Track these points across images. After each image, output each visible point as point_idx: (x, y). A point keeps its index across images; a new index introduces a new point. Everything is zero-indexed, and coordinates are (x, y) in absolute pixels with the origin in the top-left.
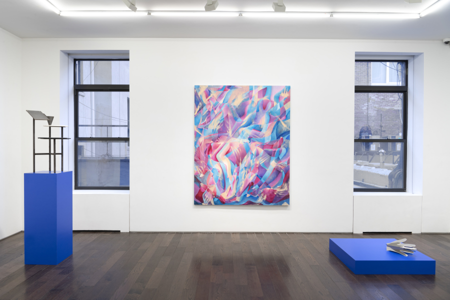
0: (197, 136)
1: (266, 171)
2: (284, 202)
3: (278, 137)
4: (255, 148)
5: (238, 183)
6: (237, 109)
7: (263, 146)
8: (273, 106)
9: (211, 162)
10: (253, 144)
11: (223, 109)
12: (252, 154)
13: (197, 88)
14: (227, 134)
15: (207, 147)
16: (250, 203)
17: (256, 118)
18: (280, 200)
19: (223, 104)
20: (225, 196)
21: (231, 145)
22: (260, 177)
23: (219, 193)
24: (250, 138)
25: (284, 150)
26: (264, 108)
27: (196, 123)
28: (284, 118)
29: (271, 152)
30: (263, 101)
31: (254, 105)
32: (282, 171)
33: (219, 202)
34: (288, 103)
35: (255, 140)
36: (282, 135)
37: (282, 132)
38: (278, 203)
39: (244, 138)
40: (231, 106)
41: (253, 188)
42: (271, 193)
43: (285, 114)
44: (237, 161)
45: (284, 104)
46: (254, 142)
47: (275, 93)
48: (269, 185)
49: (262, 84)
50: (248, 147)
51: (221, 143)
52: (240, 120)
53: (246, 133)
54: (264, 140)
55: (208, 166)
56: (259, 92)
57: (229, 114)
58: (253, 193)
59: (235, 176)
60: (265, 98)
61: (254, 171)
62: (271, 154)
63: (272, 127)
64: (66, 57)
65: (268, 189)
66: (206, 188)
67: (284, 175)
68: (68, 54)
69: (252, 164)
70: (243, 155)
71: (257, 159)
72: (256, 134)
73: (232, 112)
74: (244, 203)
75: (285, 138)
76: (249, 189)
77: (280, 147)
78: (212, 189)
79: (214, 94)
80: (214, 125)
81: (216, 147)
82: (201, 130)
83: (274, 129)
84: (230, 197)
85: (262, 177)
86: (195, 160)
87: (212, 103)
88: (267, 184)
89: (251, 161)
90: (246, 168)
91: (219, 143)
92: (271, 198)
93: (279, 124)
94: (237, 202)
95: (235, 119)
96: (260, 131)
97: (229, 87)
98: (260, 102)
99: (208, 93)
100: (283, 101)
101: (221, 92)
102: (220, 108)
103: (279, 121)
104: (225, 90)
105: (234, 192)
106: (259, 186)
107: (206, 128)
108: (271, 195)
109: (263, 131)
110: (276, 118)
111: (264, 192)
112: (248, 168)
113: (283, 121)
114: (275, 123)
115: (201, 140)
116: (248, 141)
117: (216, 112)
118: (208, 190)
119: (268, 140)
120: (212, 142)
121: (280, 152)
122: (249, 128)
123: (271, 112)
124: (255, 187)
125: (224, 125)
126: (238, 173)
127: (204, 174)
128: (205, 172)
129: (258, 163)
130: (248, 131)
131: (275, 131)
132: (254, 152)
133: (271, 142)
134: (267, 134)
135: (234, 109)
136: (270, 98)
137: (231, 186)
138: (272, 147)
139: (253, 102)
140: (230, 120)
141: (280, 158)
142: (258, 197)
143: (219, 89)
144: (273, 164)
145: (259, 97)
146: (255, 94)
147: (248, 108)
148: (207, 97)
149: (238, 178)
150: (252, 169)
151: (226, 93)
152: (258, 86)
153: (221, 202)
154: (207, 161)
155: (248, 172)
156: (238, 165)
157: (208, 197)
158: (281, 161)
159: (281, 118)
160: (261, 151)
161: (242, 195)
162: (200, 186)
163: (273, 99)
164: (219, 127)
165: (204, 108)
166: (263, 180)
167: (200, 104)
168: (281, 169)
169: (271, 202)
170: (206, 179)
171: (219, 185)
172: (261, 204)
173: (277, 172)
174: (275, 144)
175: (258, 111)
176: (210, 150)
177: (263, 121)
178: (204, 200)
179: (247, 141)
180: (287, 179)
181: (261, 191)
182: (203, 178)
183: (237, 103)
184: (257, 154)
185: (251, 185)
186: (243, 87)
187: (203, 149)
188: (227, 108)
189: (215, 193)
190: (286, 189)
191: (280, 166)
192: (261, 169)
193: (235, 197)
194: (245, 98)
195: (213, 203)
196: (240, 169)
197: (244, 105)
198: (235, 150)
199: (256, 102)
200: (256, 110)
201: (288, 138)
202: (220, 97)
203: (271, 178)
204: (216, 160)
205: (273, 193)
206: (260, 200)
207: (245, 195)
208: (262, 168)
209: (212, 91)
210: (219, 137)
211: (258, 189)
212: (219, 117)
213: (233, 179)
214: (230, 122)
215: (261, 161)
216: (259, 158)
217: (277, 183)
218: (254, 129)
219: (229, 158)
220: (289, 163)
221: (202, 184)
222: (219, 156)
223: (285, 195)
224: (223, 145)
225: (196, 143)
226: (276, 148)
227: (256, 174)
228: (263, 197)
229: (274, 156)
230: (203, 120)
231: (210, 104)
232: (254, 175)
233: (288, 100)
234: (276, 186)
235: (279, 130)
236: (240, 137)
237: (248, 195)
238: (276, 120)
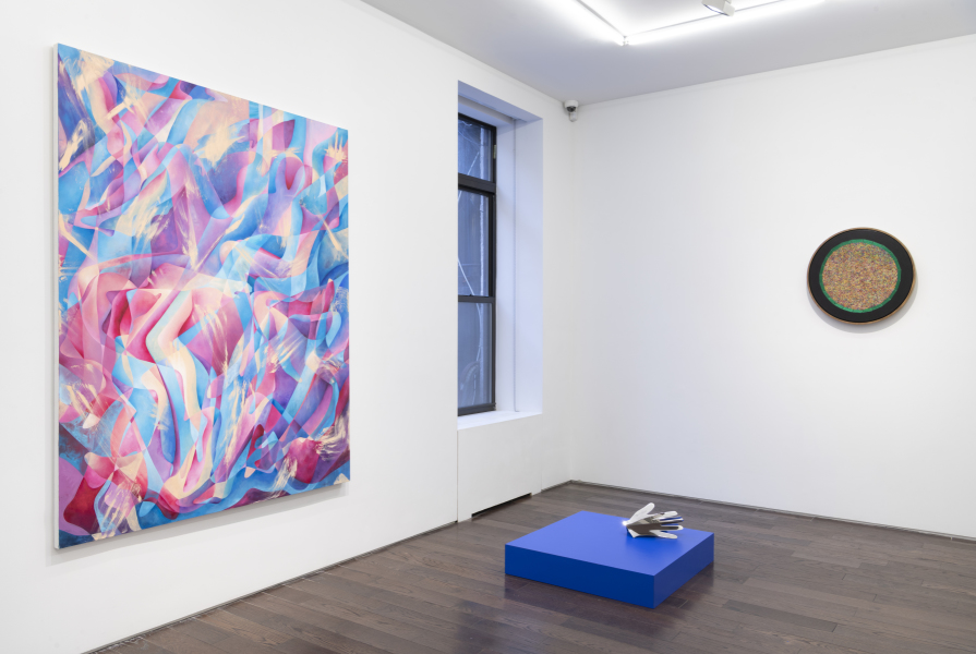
0: (69, 257)
1: (295, 383)
2: (337, 475)
3: (323, 281)
4: (267, 312)
5: (217, 434)
6: (212, 172)
7: (288, 307)
8: (309, 182)
9: (127, 363)
10: (262, 297)
11: (168, 162)
12: (257, 330)
13: (67, 60)
14: (181, 259)
15: (113, 306)
16: (254, 497)
17: (266, 214)
18: (330, 471)
19: (169, 146)
20: (178, 488)
21: (196, 299)
22: (279, 404)
23: (156, 484)
24: (252, 279)
25: (336, 318)
26: (289, 183)
27: (68, 206)
28: (335, 222)
29: (307, 324)
30: (285, 161)
31: (262, 169)
32: (332, 381)
33: (157, 516)
34: (343, 180)
35: (265, 285)
36: (332, 273)
37: (332, 266)
38: (326, 480)
39: (236, 277)
40: (195, 158)
41: (263, 445)
42: (308, 452)
43: (336, 212)
44: (214, 358)
45: (337, 180)
46: (264, 290)
47: (315, 141)
48: (304, 428)
49: (287, 107)
50: (247, 306)
51: (163, 291)
52: (221, 212)
53: (239, 261)
54: (289, 287)
55: (117, 383)
56: (276, 129)
57: (191, 188)
58: (261, 463)
59: (211, 410)
60: (290, 153)
61: (265, 390)
62: (306, 331)
63: (309, 246)
65: (301, 440)
66: (111, 472)
67: (334, 393)
69: (260, 366)
70: (233, 336)
71: (273, 348)
72: (269, 267)
73: (199, 181)
74: (237, 501)
75: (338, 282)
76: (253, 449)
77: (327, 309)
78: (130, 471)
79: (136, 100)
80: (137, 222)
81: (145, 307)
82: (87, 235)
83: (312, 252)
84: (194, 487)
85: (284, 405)
86: (63, 361)
87: (130, 136)
88: (298, 427)
89: (257, 356)
90: (241, 378)
91: (154, 292)
92: (310, 469)
93: (325, 239)
94: (217, 502)
95: (207, 209)
96: (280, 256)
97: (189, 88)
98: (278, 164)
99: (114, 94)
100: (332, 171)
101: (160, 98)
102: (159, 157)
103: (323, 232)
104: (174, 96)
105: (207, 465)
106: (279, 436)
107: (107, 227)
108: (307, 459)
109: (288, 259)
110: (318, 220)
111: (291, 452)
112: (247, 378)
113: (334, 231)
114: (315, 234)
115: (88, 275)
116: (248, 288)
117: (143, 169)
118: (118, 477)
119: (297, 290)
120: (129, 285)
121: (328, 323)
122: (248, 245)
123: (305, 200)
124: (269, 441)
125: (173, 228)
126: (219, 399)
127: (100, 413)
128: (105, 406)
129: (274, 360)
130: (245, 255)
131: (315, 260)
132: (263, 325)
133: (306, 293)
134: (297, 270)
135: (205, 171)
136: (302, 155)
137: (198, 448)
138: (308, 308)
139: (259, 158)
140: (192, 209)
141: (329, 342)
142: (276, 471)
143: (153, 87)
144: (313, 362)
145: (274, 147)
146: (264, 131)
147: (246, 174)
148: (109, 107)
149: (218, 418)
150: (259, 383)
151: (178, 106)
152: (273, 110)
153: (164, 513)
154: (110, 361)
155: (248, 394)
156: (219, 372)
157: (115, 503)
158: (329, 353)
159: (328, 220)
160: (283, 322)
161: (233, 474)
162: (84, 466)
163: (309, 160)
164: (153, 232)
165: (100, 147)
166: (288, 416)
167: (82, 125)
168: (331, 375)
169: (309, 481)
170: (109, 434)
171: (155, 453)
172: (284, 494)
173: (322, 383)
174: (315, 299)
175: (272, 191)
176: (122, 315)
177: (286, 225)
178: (101, 519)
179: (244, 286)
180: (343, 407)
181: (285, 450)
182: (98, 429)
183: (213, 152)
184: (273, 333)
185: (258, 434)
186: (230, 100)
187: (97, 312)
188: (185, 162)
189: (142, 482)
190: (341, 434)
191: (328, 368)
192: (283, 379)
193: (210, 485)
194: (238, 139)
195: (134, 523)
196: (226, 384)
197: (233, 161)
198: (210, 321)
199: (268, 160)
200: (266, 187)
201: (345, 284)
202: (159, 115)
203: (308, 406)
204: (147, 356)
205: (313, 451)
206: (281, 482)
207: (242, 471)
208: (286, 376)
209: (128, 88)
210: (155, 268)
211: (276, 446)
212: (156, 194)
213: (203, 423)
214: (191, 217)
215: (281, 355)
216: (277, 343)
217: (322, 419)
218: (264, 248)
219: (189, 346)
220: (347, 357)
221: (92, 459)
222: (155, 342)
223: (339, 452)
224: (172, 297)
225: (65, 289)
226: (319, 313)
227: (271, 396)
228: (289, 469)
229: (313, 337)
230: (94, 195)
231: (119, 135)
232: (266, 400)
233: (343, 170)
234: (319, 430)
235: (324, 256)
236: (222, 272)
237: (249, 472)
238: (318, 225)
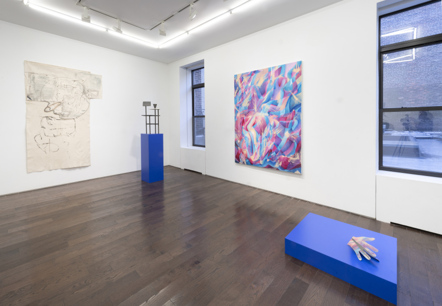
0: (236, 112)
1: (281, 140)
2: (296, 170)
3: (291, 110)
4: (273, 120)
5: (261, 149)
6: (260, 89)
7: (279, 119)
8: (286, 82)
9: (244, 131)
10: (272, 117)
11: (251, 90)
12: (270, 125)
13: (236, 76)
14: (253, 110)
15: (241, 120)
16: (269, 167)
17: (273, 95)
18: (293, 168)
19: (251, 86)
20: (253, 158)
21: (256, 118)
22: (277, 145)
23: (249, 156)
24: (269, 112)
25: (296, 122)
26: (280, 85)
27: (236, 103)
28: (296, 92)
29: (285, 124)
30: (278, 79)
31: (272, 84)
32: (294, 141)
33: (249, 163)
34: (300, 77)
35: (272, 113)
36: (295, 109)
37: (295, 105)
38: (292, 170)
39: (265, 112)
40: (256, 87)
41: (272, 155)
42: (285, 160)
43: (297, 88)
44: (260, 131)
45: (296, 79)
46: (272, 115)
47: (288, 70)
48: (284, 153)
49: (278, 65)
50: (268, 119)
51: (250, 117)
52: (262, 97)
53: (266, 108)
54: (279, 114)
55: (242, 135)
56: (276, 72)
57: (255, 94)
58: (272, 159)
59: (259, 143)
60: (280, 76)
61: (272, 141)
62: (285, 126)
63: (286, 101)
64: (185, 70)
65: (283, 156)
66: (241, 151)
67: (296, 145)
68: (186, 68)
69: (271, 134)
70: (264, 126)
71: (275, 130)
72: (273, 109)
73: (257, 92)
74: (265, 166)
75: (296, 111)
76: (269, 155)
77: (292, 119)
78: (245, 152)
79: (245, 80)
80: (246, 104)
81: (247, 120)
82: (238, 107)
83: (287, 103)
84: (256, 159)
85: (278, 145)
86: (235, 130)
87: (244, 86)
88: (282, 152)
89: (270, 132)
90: (266, 137)
91: (248, 117)
92: (286, 165)
93: (292, 98)
94: (260, 165)
95: (258, 97)
96: (277, 106)
97: (255, 72)
98: (276, 81)
99: (242, 79)
100: (295, 76)
101: (249, 77)
102: (249, 89)
103: (291, 96)
104: (252, 75)
105: (258, 156)
106: (276, 153)
107: (241, 106)
108: (285, 162)
109: (279, 106)
110: (289, 93)
111: (280, 159)
112: (268, 137)
113: (295, 95)
114: (288, 97)
115: (238, 115)
116: (268, 115)
117: (246, 93)
118: (243, 153)
119: (282, 114)
120: (244, 116)
121: (293, 124)
122: (268, 104)
123: (285, 88)
124: (273, 154)
125: (252, 103)
126: (261, 141)
127: (240, 140)
128: (241, 139)
129: (275, 133)
130: (267, 107)
131: (288, 104)
132: (272, 124)
133: (285, 114)
134: (282, 109)
135: (258, 89)
136: (284, 76)
137: (257, 151)
138: (286, 119)
139: (271, 81)
140: (255, 98)
141: (293, 129)
142: (275, 163)
143: (248, 75)
144: (287, 135)
145: (275, 76)
146: (272, 74)
147: (268, 87)
148: (241, 82)
149: (261, 145)
150: (271, 138)
151: (253, 77)
152: (275, 67)
153: (250, 163)
154: (241, 131)
155: (268, 141)
156: (261, 135)
157: (242, 158)
158: (293, 132)
159: (293, 92)
160: (278, 123)
161: (264, 160)
162: (238, 149)
163: (286, 76)
164: (248, 105)
165: (240, 91)
166: (279, 148)
167: (237, 88)
168: (294, 139)
169: (286, 169)
170: (241, 144)
171: (249, 150)
172: (277, 169)
173: (290, 141)
174: (288, 116)
175: (275, 88)
176: (243, 122)
177: (279, 97)
178: (240, 160)
179: (267, 114)
180: (299, 149)
181: (278, 158)
182: (240, 143)
183: (260, 84)
184: (275, 126)
185: (270, 152)
186: (263, 70)
187: (240, 121)
188: (254, 89)
189: (247, 155)
190: (298, 158)
191: (292, 137)
192: (278, 139)
193: (259, 160)
194: (265, 79)
195: (245, 163)
196: (263, 138)
197: (265, 84)
198: (259, 123)
199: (273, 81)
200: (273, 88)
201: (300, 111)
202: (249, 81)
203: (285, 147)
204: (247, 130)
205: (287, 161)
206: (277, 166)
207: (266, 160)
208: (279, 138)
209: (244, 78)
210: (248, 112)
211: (275, 156)
212: (249, 97)
213: (258, 146)
214: (255, 100)
215: (277, 132)
216: (276, 129)
217: (290, 152)
218: (272, 104)
219: (255, 128)
220: (300, 134)
221: (239, 148)
222: (249, 127)
223: (297, 164)
224: (252, 118)
225: (235, 117)
226: (289, 120)
227: (274, 143)
228: (279, 163)
229: (287, 127)
230: (239, 100)
231: (243, 87)
232: (273, 143)
233: (299, 74)
234: (289, 155)
235: (292, 103)
236: (262, 111)
237: (268, 160)
238: (289, 94)
